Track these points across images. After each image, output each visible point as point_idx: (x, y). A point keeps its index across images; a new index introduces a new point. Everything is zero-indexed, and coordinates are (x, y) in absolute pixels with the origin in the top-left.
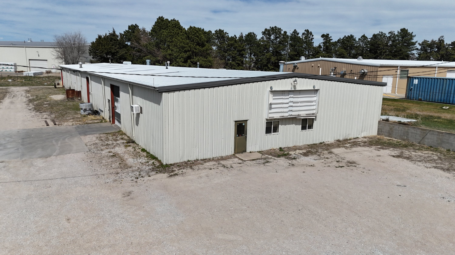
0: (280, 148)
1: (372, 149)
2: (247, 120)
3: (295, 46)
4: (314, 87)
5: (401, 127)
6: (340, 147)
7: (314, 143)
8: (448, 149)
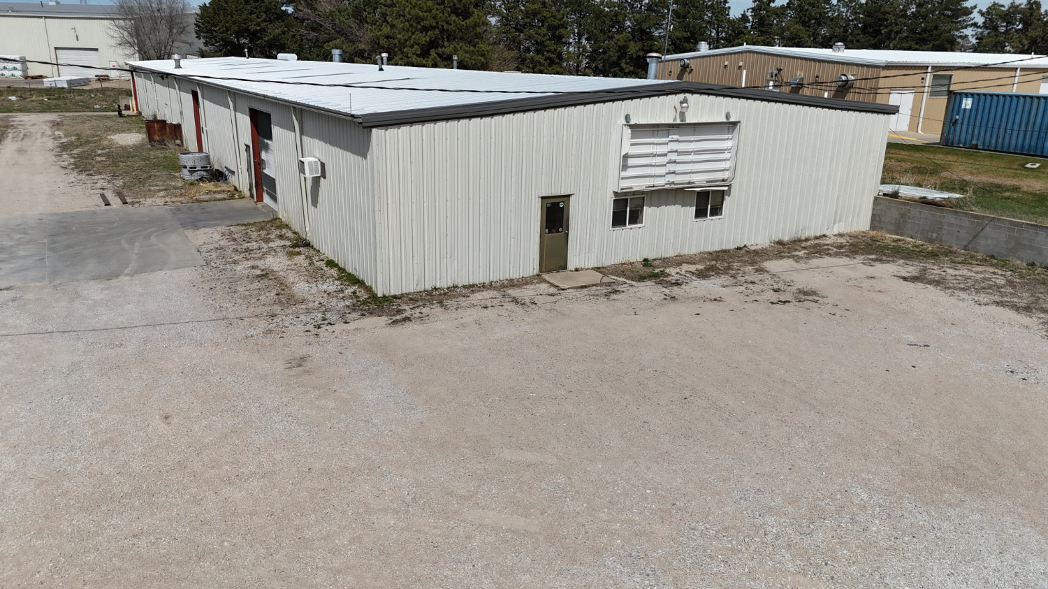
0: (646, 260)
1: (855, 261)
2: (569, 196)
3: (685, 17)
4: (728, 116)
5: (927, 212)
6: (782, 258)
7: (724, 248)
8: (1031, 261)
